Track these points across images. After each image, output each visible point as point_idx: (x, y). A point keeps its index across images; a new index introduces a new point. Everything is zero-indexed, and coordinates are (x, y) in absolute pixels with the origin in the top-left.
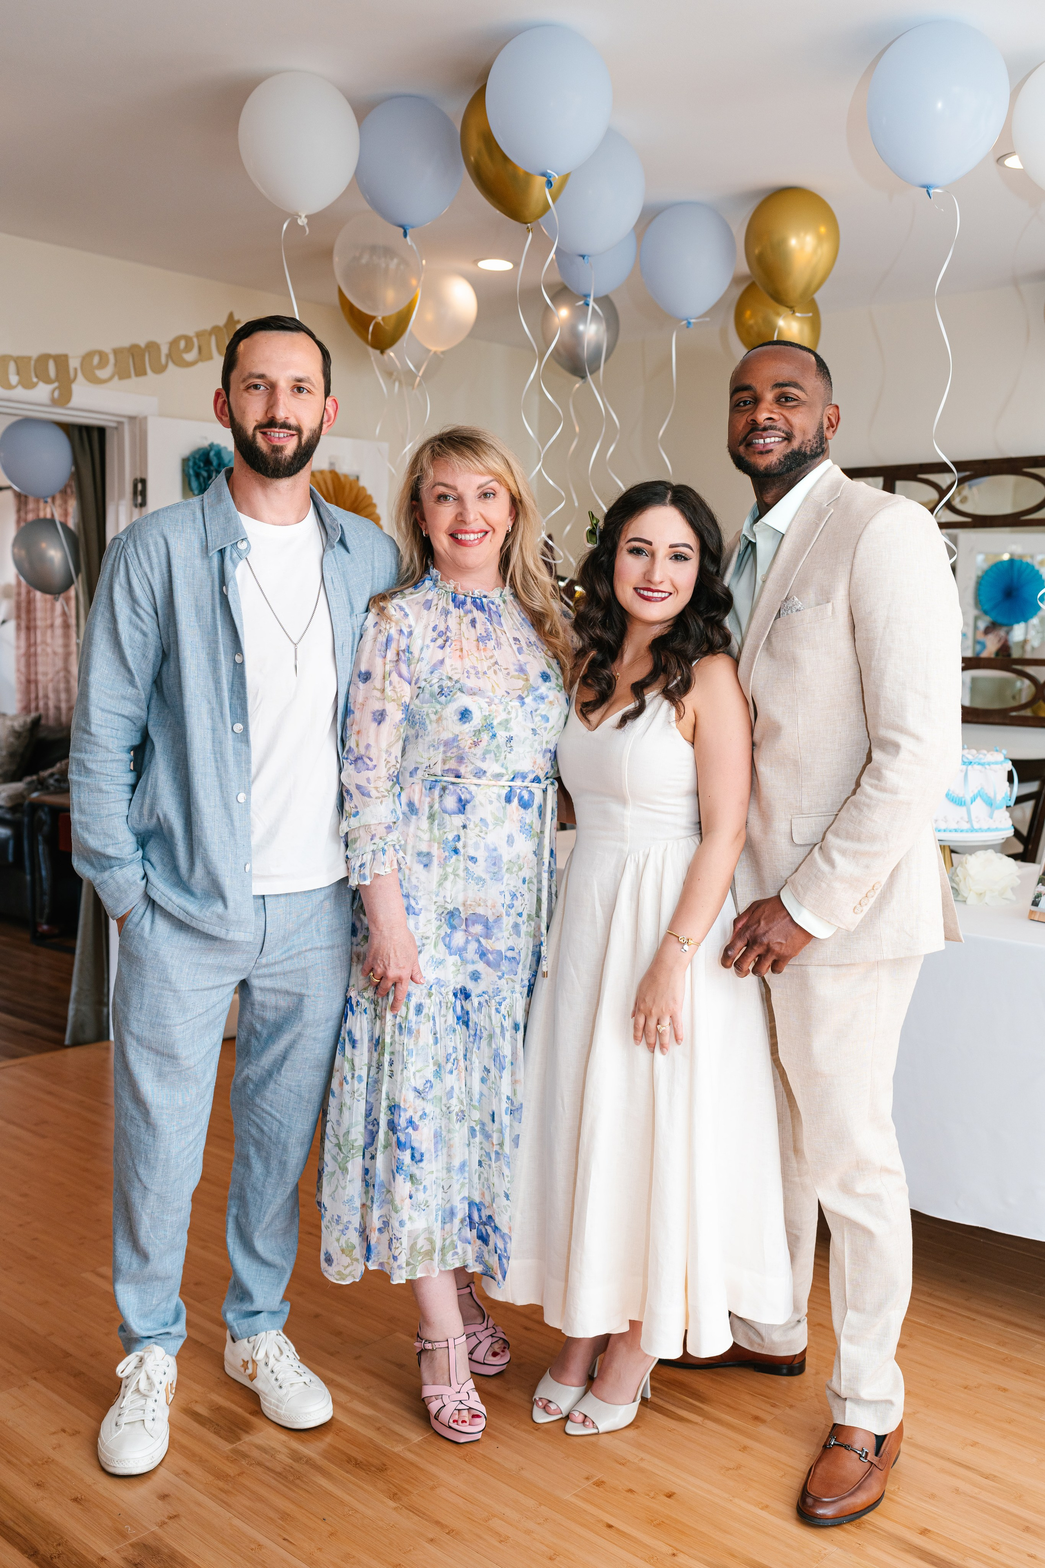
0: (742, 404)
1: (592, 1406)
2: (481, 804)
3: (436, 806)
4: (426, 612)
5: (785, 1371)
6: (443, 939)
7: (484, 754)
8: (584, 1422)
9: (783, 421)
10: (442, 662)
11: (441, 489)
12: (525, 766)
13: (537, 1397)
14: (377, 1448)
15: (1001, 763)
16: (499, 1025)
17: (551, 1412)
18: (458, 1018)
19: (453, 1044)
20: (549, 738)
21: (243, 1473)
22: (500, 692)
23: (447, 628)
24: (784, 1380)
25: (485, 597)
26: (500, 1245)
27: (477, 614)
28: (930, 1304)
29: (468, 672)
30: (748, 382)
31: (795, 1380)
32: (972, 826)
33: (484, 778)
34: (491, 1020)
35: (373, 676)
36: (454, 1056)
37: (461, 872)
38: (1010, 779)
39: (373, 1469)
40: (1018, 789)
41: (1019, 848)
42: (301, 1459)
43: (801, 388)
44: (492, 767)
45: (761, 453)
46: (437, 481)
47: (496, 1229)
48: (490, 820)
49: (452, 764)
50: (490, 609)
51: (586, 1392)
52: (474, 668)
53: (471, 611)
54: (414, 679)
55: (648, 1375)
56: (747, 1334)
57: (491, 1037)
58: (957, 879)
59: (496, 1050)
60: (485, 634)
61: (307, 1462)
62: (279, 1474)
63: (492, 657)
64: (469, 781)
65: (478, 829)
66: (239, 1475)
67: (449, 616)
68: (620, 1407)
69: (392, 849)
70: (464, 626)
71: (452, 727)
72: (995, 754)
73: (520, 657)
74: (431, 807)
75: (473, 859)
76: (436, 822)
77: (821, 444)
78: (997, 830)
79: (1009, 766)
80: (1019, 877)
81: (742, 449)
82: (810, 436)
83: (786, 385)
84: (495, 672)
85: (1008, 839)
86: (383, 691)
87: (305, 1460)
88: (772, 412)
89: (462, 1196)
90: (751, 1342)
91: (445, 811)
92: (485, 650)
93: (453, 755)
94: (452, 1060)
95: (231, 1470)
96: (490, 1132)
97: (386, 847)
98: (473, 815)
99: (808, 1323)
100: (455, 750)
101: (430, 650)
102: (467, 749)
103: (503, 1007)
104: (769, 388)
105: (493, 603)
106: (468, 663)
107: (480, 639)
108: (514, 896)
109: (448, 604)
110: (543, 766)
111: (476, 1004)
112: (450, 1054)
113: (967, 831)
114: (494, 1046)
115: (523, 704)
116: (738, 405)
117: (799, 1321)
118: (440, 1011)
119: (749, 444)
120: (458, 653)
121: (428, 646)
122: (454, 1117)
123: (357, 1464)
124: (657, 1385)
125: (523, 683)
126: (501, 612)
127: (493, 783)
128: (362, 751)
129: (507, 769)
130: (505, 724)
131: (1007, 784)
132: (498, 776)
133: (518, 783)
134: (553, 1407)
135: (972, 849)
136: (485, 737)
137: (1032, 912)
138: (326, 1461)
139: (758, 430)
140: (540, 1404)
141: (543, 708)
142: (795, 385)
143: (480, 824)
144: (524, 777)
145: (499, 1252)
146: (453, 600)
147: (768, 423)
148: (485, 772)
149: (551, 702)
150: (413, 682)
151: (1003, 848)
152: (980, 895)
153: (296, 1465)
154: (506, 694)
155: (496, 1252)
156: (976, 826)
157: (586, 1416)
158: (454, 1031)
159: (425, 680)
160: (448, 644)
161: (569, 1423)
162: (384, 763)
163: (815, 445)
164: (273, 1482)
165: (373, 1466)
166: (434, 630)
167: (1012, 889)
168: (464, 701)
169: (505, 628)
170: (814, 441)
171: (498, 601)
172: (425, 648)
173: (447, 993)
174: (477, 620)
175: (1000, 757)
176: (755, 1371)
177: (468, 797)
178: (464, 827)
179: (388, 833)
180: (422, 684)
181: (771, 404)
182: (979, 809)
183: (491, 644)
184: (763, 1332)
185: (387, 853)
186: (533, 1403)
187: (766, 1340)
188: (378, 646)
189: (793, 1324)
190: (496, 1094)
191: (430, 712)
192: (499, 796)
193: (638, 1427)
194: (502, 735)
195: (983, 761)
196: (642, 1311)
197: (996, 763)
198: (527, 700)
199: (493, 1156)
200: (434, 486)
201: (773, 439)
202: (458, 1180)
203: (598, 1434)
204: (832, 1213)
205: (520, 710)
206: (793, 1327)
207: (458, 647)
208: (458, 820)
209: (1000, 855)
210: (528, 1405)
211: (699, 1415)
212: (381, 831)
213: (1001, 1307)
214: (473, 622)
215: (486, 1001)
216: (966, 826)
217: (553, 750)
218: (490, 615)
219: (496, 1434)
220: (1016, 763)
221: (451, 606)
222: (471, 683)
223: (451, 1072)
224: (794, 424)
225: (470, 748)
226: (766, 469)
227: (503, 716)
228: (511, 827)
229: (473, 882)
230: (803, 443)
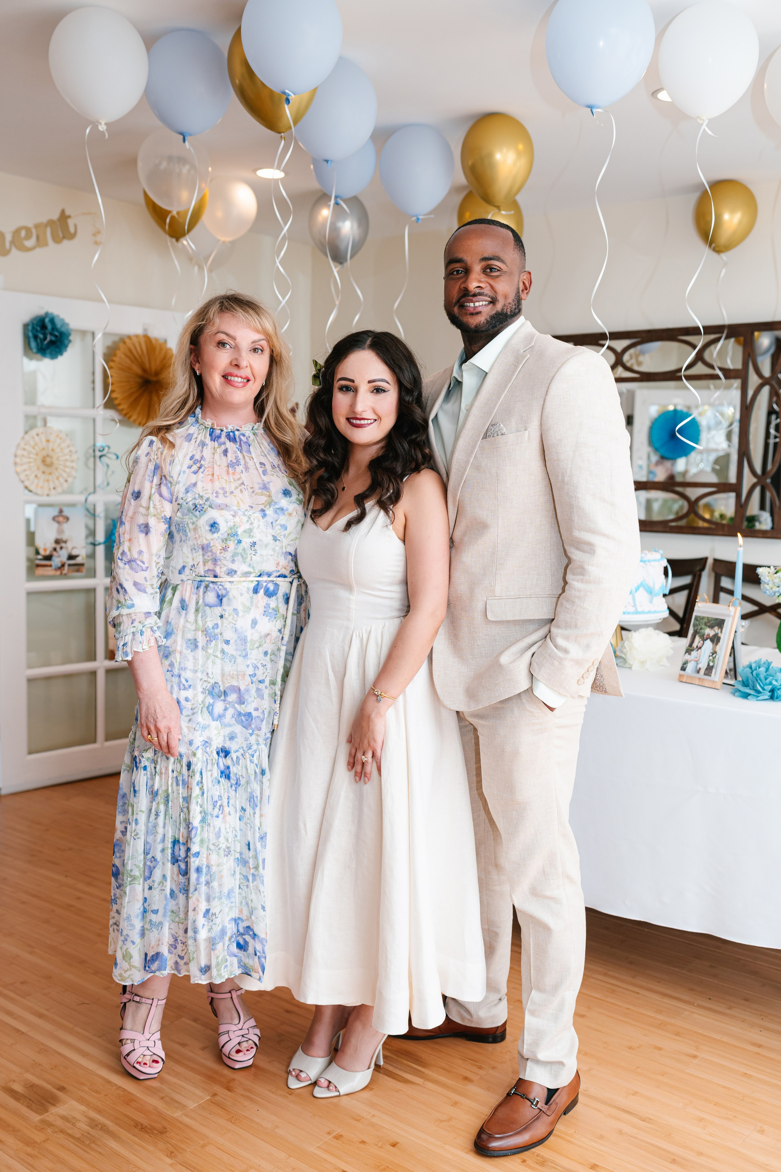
0: (455, 273)
1: (335, 1074)
2: (234, 597)
3: (201, 602)
4: (187, 443)
5: (490, 1040)
6: (208, 708)
7: (233, 556)
8: (328, 1087)
9: (489, 288)
10: (195, 485)
11: (222, 337)
12: (270, 567)
13: (291, 1068)
14: (160, 1114)
15: (659, 560)
16: (253, 773)
17: (301, 1079)
18: (222, 773)
19: (218, 793)
20: (287, 544)
21: (47, 1139)
22: (244, 507)
23: (202, 457)
24: (490, 1047)
25: (238, 430)
26: (259, 947)
27: (229, 445)
28: (605, 982)
29: (217, 493)
30: (460, 255)
31: (498, 1046)
32: (637, 609)
33: (235, 576)
34: (247, 769)
35: (142, 495)
36: (219, 803)
37: (218, 654)
38: (666, 574)
39: (156, 1132)
40: (672, 582)
41: (677, 627)
42: (97, 1125)
43: (502, 261)
44: (241, 567)
45: (472, 314)
46: (221, 330)
47: (255, 936)
48: (240, 608)
49: (210, 566)
50: (241, 440)
51: (330, 1063)
52: (223, 489)
53: (224, 443)
54: (174, 497)
55: (380, 1047)
56: (459, 1012)
57: (248, 783)
58: (624, 650)
59: (251, 793)
60: (235, 461)
61: (101, 1129)
62: (78, 1139)
63: (239, 479)
64: (224, 579)
65: (231, 617)
66: (44, 1141)
67: (205, 447)
68: (357, 1073)
69: (149, 630)
70: (217, 456)
71: (206, 536)
72: (654, 553)
73: (264, 478)
74: (197, 603)
75: (227, 642)
76: (200, 614)
77: (518, 306)
78: (655, 612)
79: (665, 563)
80: (673, 649)
81: (456, 310)
82: (510, 300)
83: (491, 259)
84: (241, 491)
85: (665, 619)
86: (148, 508)
87: (100, 1126)
88: (480, 282)
89: (230, 917)
90: (463, 1018)
91: (206, 605)
92: (234, 473)
93: (209, 558)
94: (218, 806)
95: (38, 1137)
96: (247, 859)
97: (144, 629)
98: (227, 608)
99: (508, 1000)
100: (209, 554)
101: (186, 475)
102: (218, 555)
103: (255, 757)
104: (477, 261)
105: (244, 435)
106: (217, 485)
107: (232, 465)
108: (256, 667)
109: (205, 438)
110: (285, 564)
111: (235, 759)
112: (217, 802)
113: (633, 613)
114: (249, 790)
115: (264, 516)
116: (452, 274)
117: (500, 999)
118: (206, 767)
119: (462, 306)
120: (210, 477)
121: (184, 472)
122: (222, 852)
123: (144, 1129)
124: (388, 1054)
125: (266, 498)
126: (250, 442)
127: (244, 579)
128: (135, 555)
129: (253, 568)
130: (249, 532)
131: (664, 576)
132: (247, 574)
133: (265, 578)
134: (303, 1075)
135: (637, 627)
136: (232, 544)
137: (681, 676)
138: (117, 1127)
139: (469, 296)
140: (294, 1073)
141: (283, 519)
142: (498, 259)
143: (233, 613)
144: (269, 575)
145: (258, 954)
146: (211, 435)
147: (478, 290)
148: (236, 572)
149: (290, 514)
150: (174, 500)
151: (659, 626)
152: (643, 663)
153: (93, 1132)
154: (249, 508)
155: (256, 955)
156: (640, 609)
157: (330, 1082)
158: (219, 782)
159: (182, 499)
160: (201, 470)
161: (317, 1088)
162: (154, 564)
163: (514, 307)
164: (72, 1146)
165: (155, 1129)
166: (191, 459)
167: (667, 658)
168: (213, 514)
169: (253, 455)
170: (513, 304)
171: (248, 433)
172: (182, 473)
173: (212, 752)
174: (229, 450)
175: (657, 556)
176: (467, 1040)
177: (224, 592)
178: (221, 617)
179: (146, 618)
180: (181, 501)
181: (479, 275)
182: (642, 596)
183: (239, 468)
184: (472, 1009)
185: (145, 634)
186: (289, 1073)
187: (475, 1017)
188: (148, 472)
189: (496, 1002)
190: (251, 827)
191: (189, 522)
192: (248, 589)
193: (372, 1089)
194: (247, 541)
195: (645, 559)
196: (373, 999)
197: (655, 560)
198: (267, 512)
199: (251, 878)
200: (216, 333)
201: (481, 303)
202: (227, 904)
203: (339, 1096)
204: (524, 913)
205: (262, 521)
206: (496, 1005)
207: (210, 472)
208: (218, 611)
209: (657, 631)
210: (284, 1075)
211: (421, 1077)
212: (141, 617)
213: (659, 982)
214: (225, 452)
215: (242, 755)
216: (632, 609)
217: (293, 553)
218: (240, 445)
219: (258, 1099)
220: (670, 561)
221: (208, 440)
222: (220, 500)
223: (217, 817)
224: (498, 291)
225: (221, 553)
226: (476, 327)
227: (247, 526)
228: (256, 613)
229: (227, 660)
230: (505, 305)
